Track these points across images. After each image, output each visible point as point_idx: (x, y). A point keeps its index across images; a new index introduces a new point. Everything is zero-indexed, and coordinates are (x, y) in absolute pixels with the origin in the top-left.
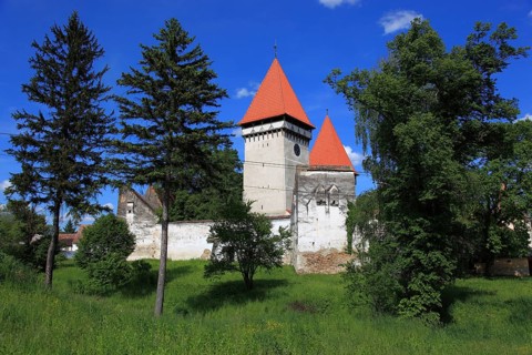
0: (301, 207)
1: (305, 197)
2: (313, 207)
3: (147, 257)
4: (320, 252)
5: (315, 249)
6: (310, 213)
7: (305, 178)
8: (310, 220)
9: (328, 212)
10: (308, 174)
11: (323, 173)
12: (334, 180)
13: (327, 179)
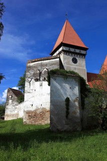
0: (27, 84)
1: (29, 77)
2: (33, 83)
3: (14, 118)
4: (36, 110)
5: (33, 109)
6: (32, 86)
7: (30, 67)
8: (31, 91)
9: (41, 85)
10: (32, 64)
11: (40, 62)
12: (46, 65)
13: (42, 65)
